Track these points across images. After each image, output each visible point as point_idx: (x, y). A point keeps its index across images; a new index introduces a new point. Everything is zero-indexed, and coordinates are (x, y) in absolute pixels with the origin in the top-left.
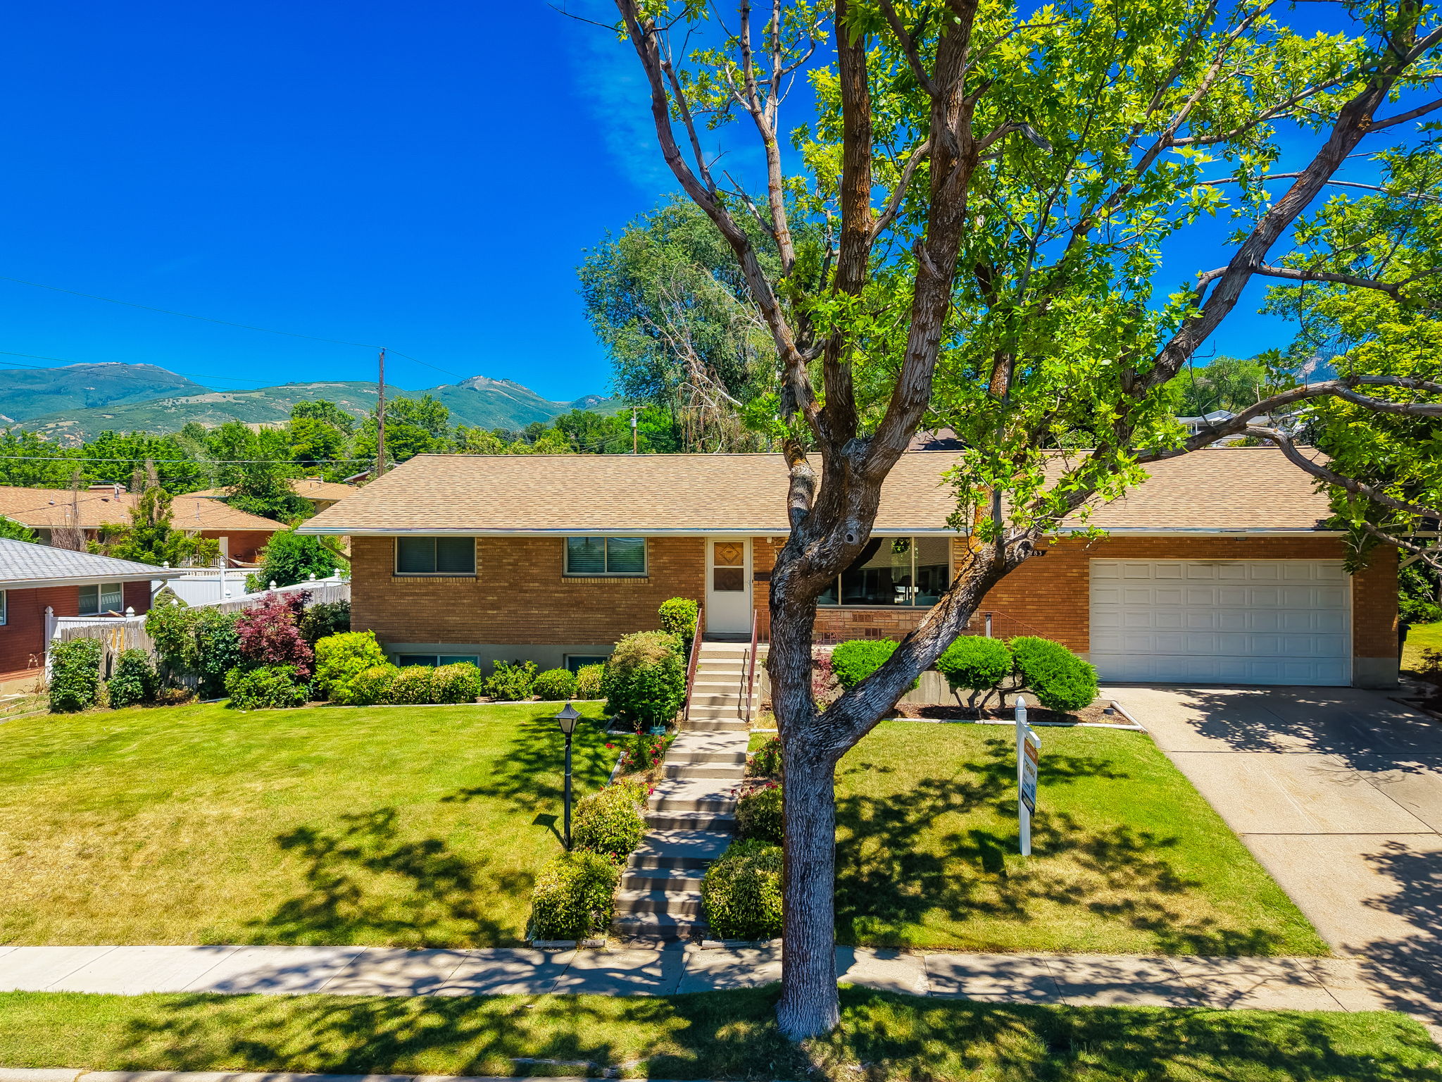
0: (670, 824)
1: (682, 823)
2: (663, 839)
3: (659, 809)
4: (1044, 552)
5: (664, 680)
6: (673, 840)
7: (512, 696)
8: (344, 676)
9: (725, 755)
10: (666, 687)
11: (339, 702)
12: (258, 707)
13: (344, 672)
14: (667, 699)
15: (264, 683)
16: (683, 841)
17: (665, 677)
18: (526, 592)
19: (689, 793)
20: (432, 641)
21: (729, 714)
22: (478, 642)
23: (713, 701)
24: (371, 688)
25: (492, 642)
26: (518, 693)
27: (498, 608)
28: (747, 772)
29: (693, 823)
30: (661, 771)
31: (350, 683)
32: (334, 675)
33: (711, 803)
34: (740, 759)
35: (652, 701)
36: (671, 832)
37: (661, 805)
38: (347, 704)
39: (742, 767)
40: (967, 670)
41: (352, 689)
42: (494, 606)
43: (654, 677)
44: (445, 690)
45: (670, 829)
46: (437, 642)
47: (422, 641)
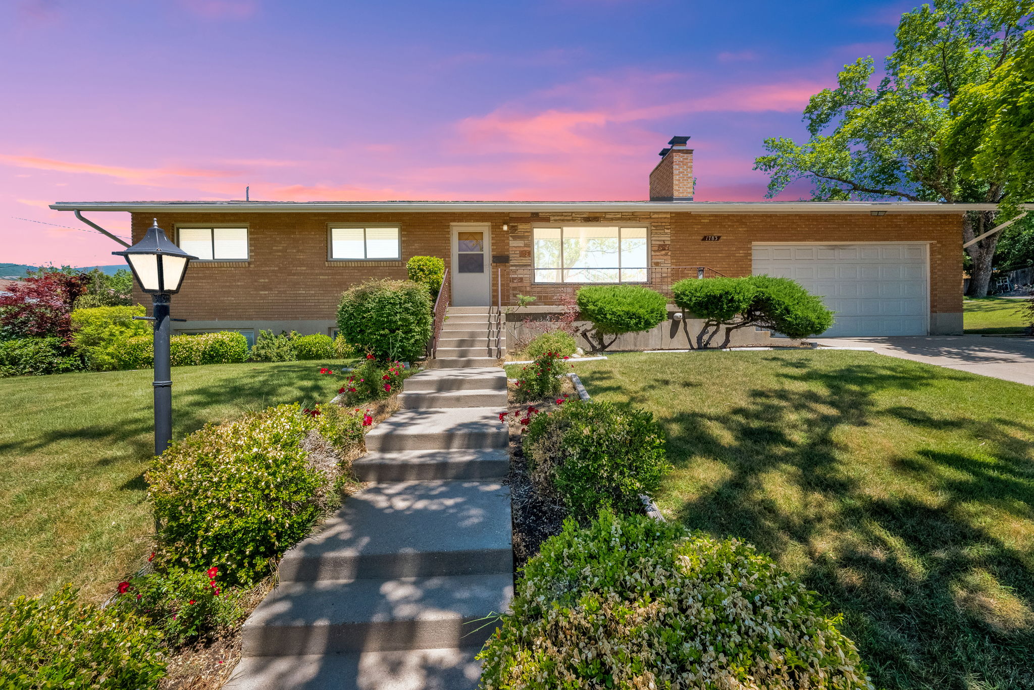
0: (399, 472)
1: (421, 469)
2: (381, 502)
3: (384, 449)
4: (719, 238)
5: (407, 309)
6: (400, 504)
7: (274, 358)
8: (103, 343)
9: (481, 381)
10: (411, 318)
11: (98, 368)
12: (13, 375)
13: (104, 340)
14: (411, 331)
15: (18, 352)
16: (420, 505)
17: (409, 305)
18: (294, 274)
19: (434, 423)
20: (209, 319)
21: (479, 353)
22: (251, 319)
23: (461, 343)
24: (129, 353)
25: (265, 319)
26: (281, 357)
27: (270, 289)
28: (511, 398)
29: (441, 469)
30: (397, 400)
31: (110, 349)
32: (93, 342)
33: (470, 436)
34: (500, 384)
35: (393, 331)
36: (400, 487)
37: (388, 442)
38: (108, 370)
39: (504, 392)
40: (721, 296)
41: (112, 355)
42: (264, 287)
43: (394, 304)
44: (204, 353)
45: (400, 480)
46: (214, 319)
47: (199, 319)
